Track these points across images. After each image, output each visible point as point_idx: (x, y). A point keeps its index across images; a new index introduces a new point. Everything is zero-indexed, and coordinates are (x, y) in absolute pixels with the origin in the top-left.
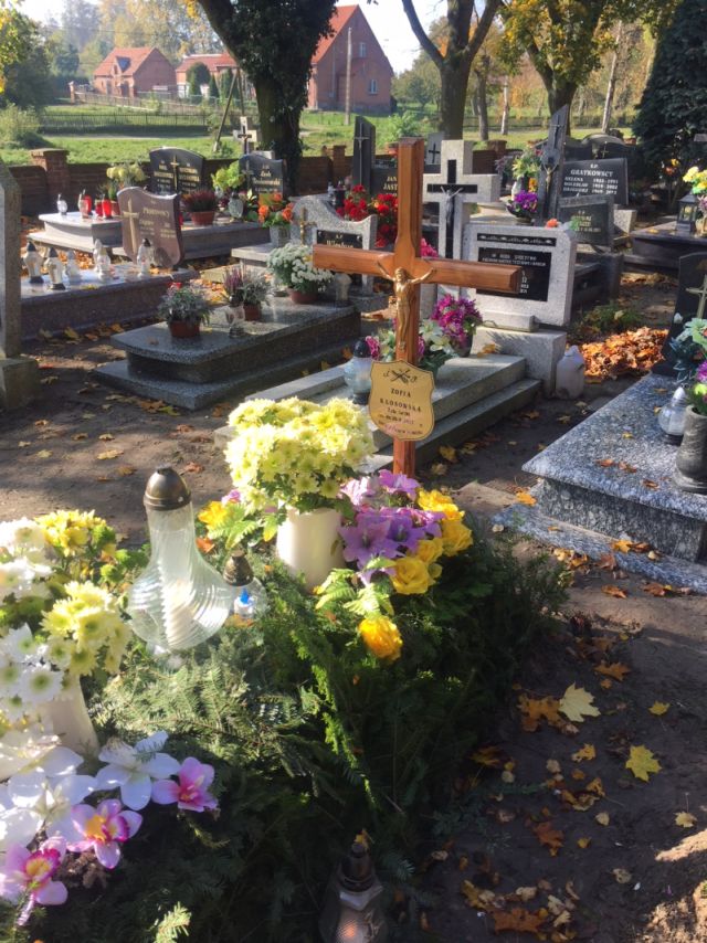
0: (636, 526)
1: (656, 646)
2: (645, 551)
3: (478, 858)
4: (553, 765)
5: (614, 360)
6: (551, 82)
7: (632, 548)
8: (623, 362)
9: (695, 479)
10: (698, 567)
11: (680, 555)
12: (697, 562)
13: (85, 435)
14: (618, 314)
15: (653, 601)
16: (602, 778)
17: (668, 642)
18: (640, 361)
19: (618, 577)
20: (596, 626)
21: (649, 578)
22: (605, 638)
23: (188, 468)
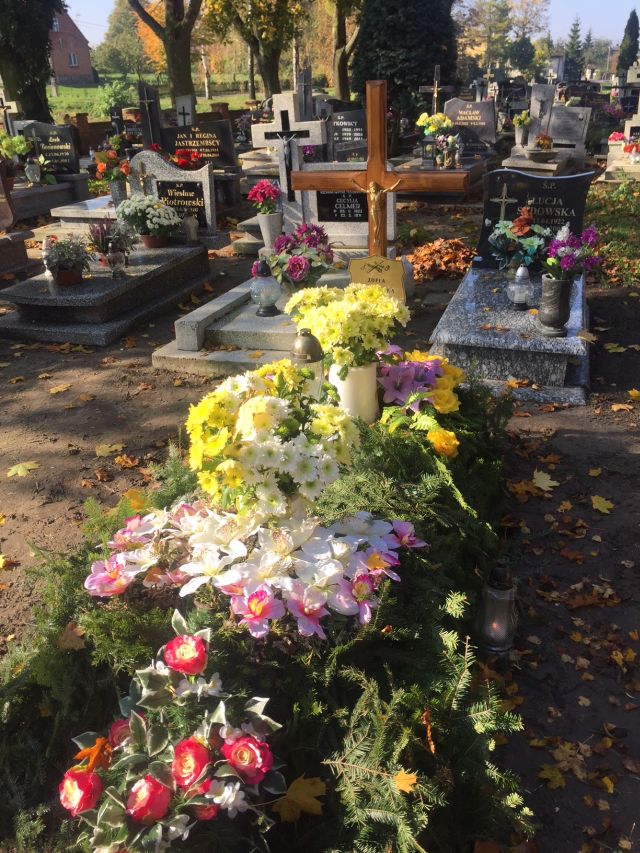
0: (519, 369)
1: (570, 439)
2: (530, 384)
3: (537, 577)
4: (550, 518)
5: (427, 266)
6: (258, 49)
7: (520, 385)
8: (434, 267)
9: (555, 327)
10: (566, 389)
11: (553, 384)
12: (565, 385)
13: (22, 377)
14: (413, 232)
15: (551, 415)
16: (582, 518)
17: (577, 435)
18: (446, 263)
19: (518, 406)
20: (522, 436)
21: (538, 402)
22: (532, 443)
23: (140, 388)
